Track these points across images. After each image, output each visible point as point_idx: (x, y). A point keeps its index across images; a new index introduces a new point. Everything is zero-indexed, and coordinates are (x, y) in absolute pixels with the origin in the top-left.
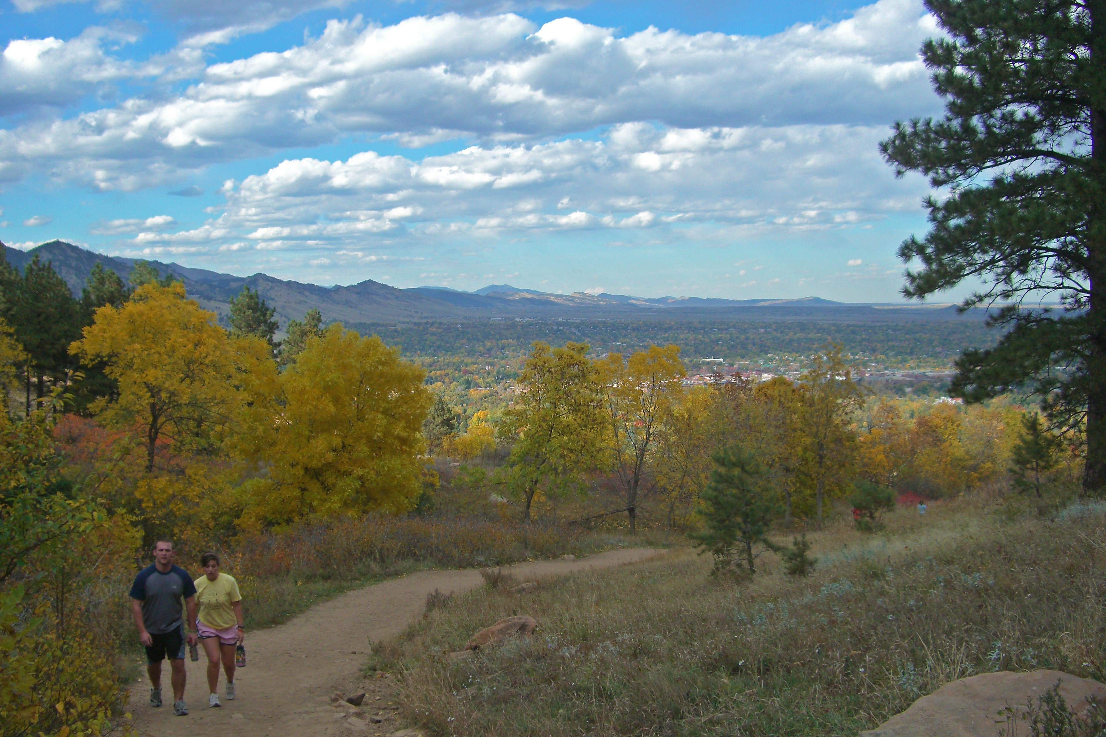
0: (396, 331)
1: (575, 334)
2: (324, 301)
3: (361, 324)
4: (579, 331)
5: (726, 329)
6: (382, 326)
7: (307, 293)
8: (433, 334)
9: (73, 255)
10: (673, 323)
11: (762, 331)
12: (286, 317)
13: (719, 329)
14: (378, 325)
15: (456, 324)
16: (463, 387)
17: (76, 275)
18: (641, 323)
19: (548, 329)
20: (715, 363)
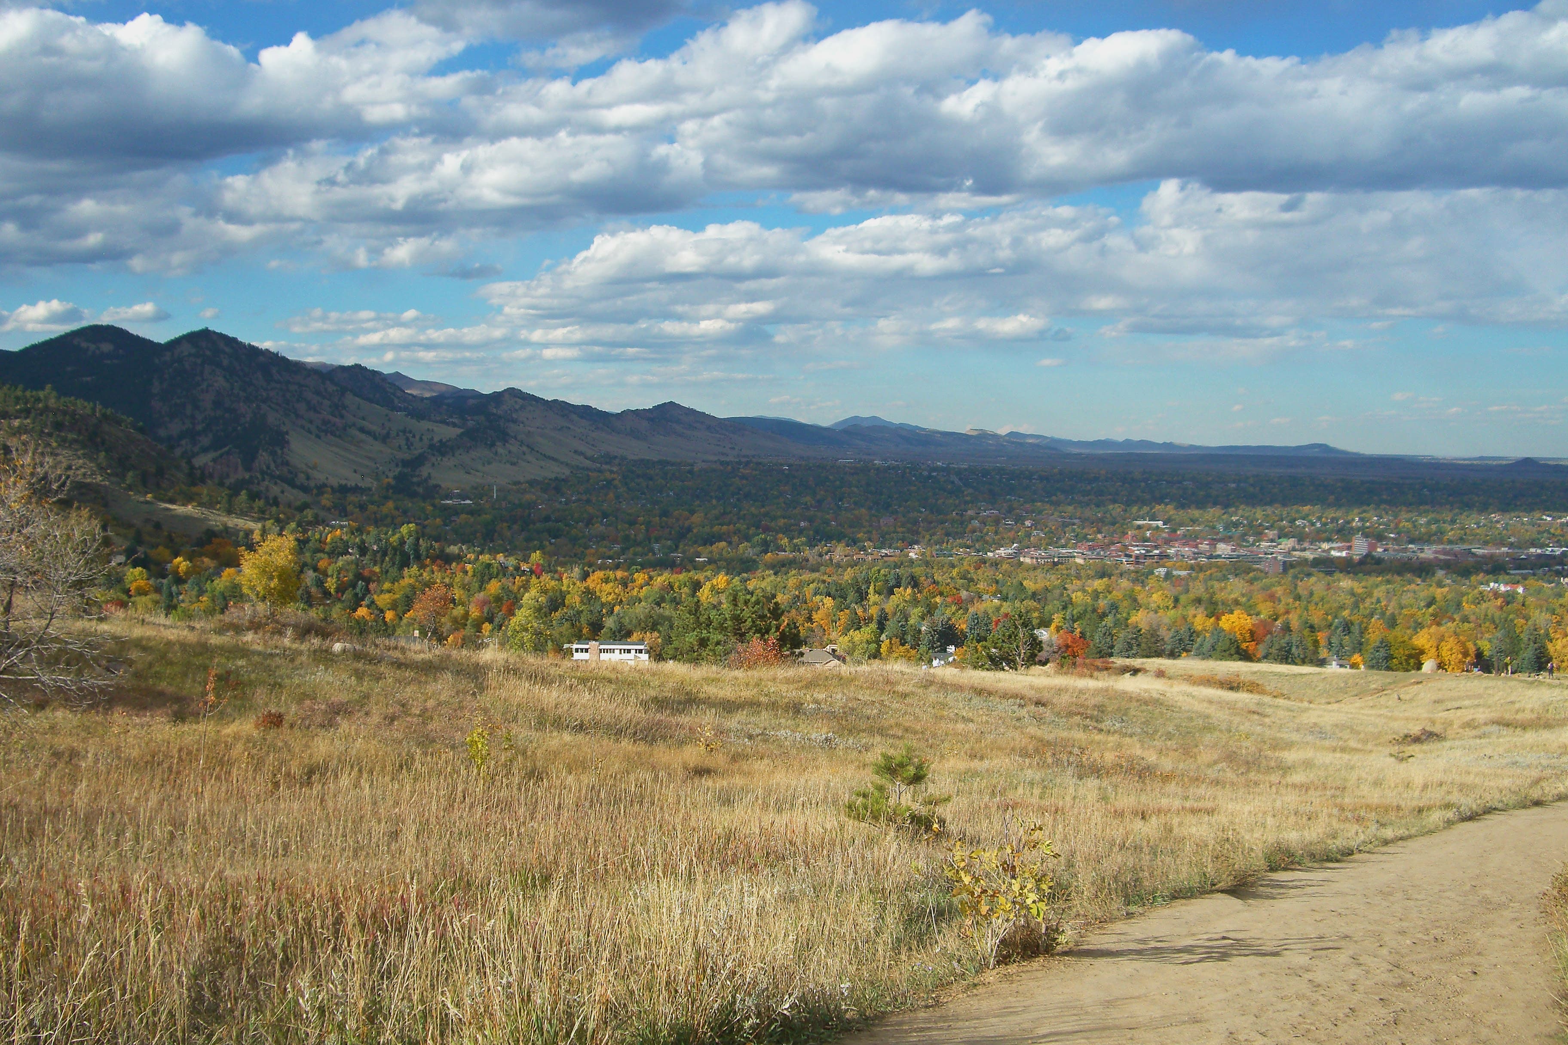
0: (690, 472)
1: (953, 482)
2: (597, 428)
3: (642, 460)
4: (960, 479)
5: (1180, 482)
6: (673, 464)
7: (574, 417)
8: (743, 477)
9: (227, 350)
10: (1103, 472)
11: (1233, 485)
12: (528, 446)
13: (1168, 482)
14: (668, 463)
15: (782, 465)
16: (758, 549)
17: (225, 377)
18: (1056, 471)
19: (914, 475)
20: (1149, 528)
